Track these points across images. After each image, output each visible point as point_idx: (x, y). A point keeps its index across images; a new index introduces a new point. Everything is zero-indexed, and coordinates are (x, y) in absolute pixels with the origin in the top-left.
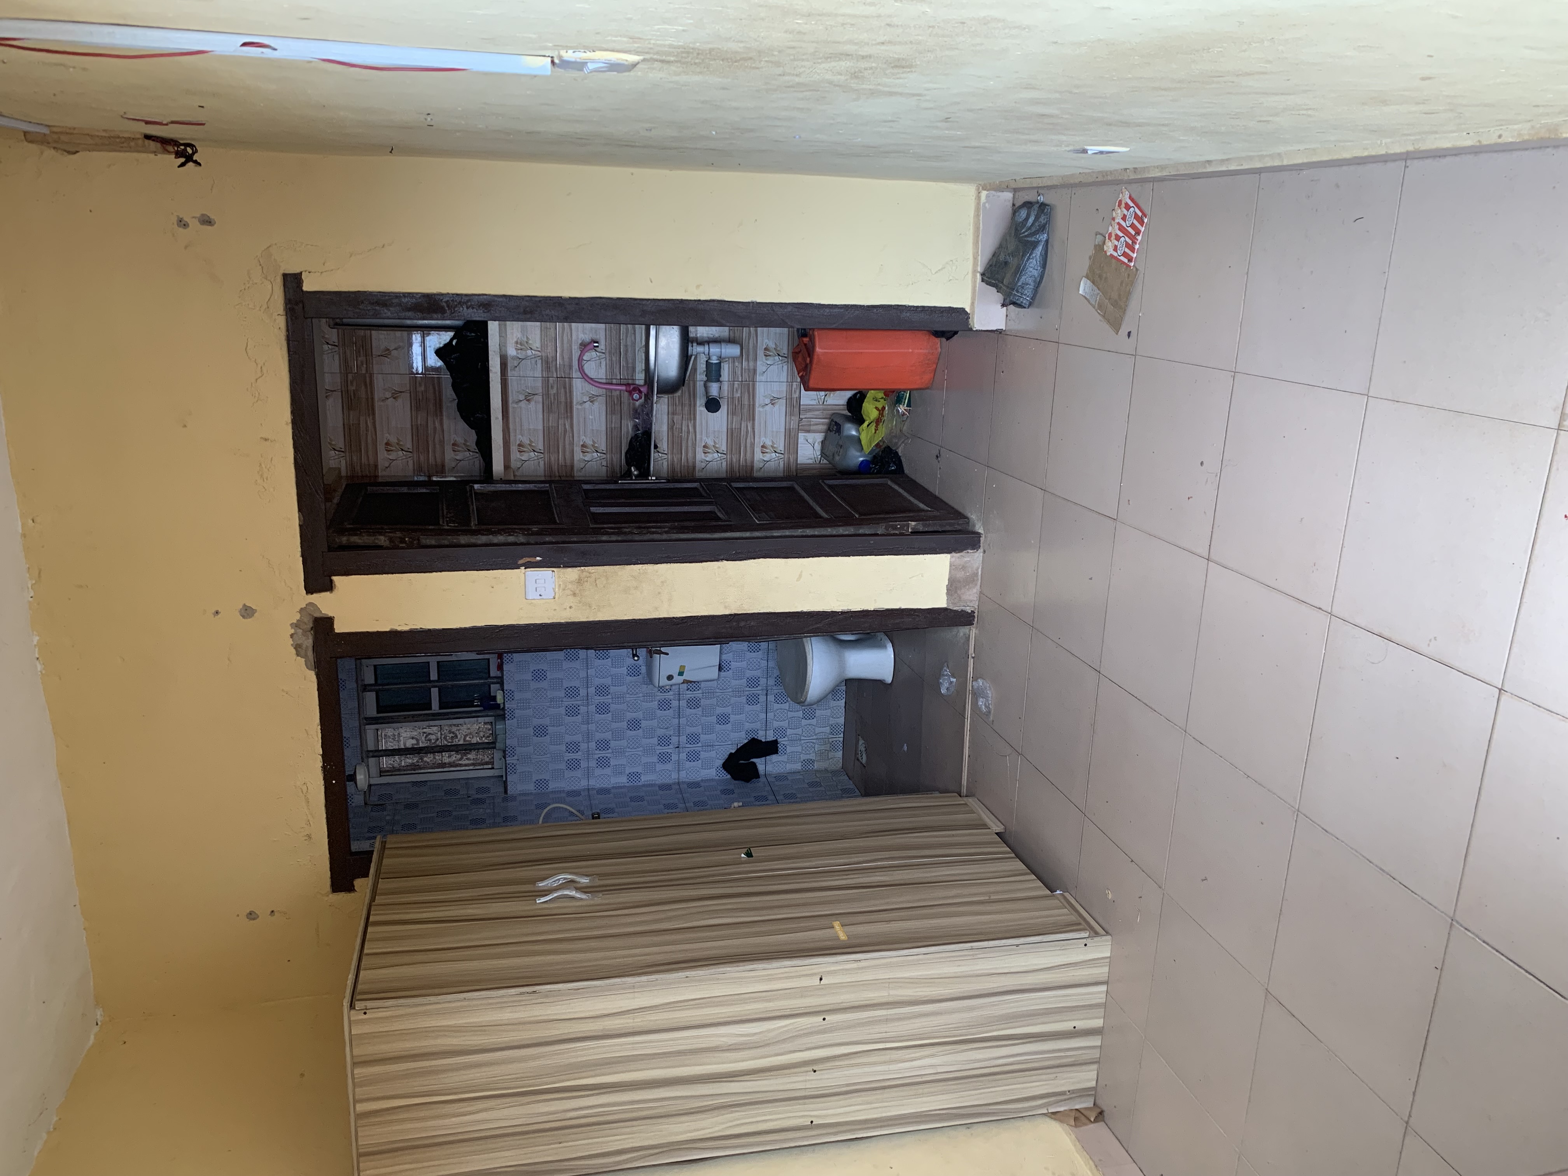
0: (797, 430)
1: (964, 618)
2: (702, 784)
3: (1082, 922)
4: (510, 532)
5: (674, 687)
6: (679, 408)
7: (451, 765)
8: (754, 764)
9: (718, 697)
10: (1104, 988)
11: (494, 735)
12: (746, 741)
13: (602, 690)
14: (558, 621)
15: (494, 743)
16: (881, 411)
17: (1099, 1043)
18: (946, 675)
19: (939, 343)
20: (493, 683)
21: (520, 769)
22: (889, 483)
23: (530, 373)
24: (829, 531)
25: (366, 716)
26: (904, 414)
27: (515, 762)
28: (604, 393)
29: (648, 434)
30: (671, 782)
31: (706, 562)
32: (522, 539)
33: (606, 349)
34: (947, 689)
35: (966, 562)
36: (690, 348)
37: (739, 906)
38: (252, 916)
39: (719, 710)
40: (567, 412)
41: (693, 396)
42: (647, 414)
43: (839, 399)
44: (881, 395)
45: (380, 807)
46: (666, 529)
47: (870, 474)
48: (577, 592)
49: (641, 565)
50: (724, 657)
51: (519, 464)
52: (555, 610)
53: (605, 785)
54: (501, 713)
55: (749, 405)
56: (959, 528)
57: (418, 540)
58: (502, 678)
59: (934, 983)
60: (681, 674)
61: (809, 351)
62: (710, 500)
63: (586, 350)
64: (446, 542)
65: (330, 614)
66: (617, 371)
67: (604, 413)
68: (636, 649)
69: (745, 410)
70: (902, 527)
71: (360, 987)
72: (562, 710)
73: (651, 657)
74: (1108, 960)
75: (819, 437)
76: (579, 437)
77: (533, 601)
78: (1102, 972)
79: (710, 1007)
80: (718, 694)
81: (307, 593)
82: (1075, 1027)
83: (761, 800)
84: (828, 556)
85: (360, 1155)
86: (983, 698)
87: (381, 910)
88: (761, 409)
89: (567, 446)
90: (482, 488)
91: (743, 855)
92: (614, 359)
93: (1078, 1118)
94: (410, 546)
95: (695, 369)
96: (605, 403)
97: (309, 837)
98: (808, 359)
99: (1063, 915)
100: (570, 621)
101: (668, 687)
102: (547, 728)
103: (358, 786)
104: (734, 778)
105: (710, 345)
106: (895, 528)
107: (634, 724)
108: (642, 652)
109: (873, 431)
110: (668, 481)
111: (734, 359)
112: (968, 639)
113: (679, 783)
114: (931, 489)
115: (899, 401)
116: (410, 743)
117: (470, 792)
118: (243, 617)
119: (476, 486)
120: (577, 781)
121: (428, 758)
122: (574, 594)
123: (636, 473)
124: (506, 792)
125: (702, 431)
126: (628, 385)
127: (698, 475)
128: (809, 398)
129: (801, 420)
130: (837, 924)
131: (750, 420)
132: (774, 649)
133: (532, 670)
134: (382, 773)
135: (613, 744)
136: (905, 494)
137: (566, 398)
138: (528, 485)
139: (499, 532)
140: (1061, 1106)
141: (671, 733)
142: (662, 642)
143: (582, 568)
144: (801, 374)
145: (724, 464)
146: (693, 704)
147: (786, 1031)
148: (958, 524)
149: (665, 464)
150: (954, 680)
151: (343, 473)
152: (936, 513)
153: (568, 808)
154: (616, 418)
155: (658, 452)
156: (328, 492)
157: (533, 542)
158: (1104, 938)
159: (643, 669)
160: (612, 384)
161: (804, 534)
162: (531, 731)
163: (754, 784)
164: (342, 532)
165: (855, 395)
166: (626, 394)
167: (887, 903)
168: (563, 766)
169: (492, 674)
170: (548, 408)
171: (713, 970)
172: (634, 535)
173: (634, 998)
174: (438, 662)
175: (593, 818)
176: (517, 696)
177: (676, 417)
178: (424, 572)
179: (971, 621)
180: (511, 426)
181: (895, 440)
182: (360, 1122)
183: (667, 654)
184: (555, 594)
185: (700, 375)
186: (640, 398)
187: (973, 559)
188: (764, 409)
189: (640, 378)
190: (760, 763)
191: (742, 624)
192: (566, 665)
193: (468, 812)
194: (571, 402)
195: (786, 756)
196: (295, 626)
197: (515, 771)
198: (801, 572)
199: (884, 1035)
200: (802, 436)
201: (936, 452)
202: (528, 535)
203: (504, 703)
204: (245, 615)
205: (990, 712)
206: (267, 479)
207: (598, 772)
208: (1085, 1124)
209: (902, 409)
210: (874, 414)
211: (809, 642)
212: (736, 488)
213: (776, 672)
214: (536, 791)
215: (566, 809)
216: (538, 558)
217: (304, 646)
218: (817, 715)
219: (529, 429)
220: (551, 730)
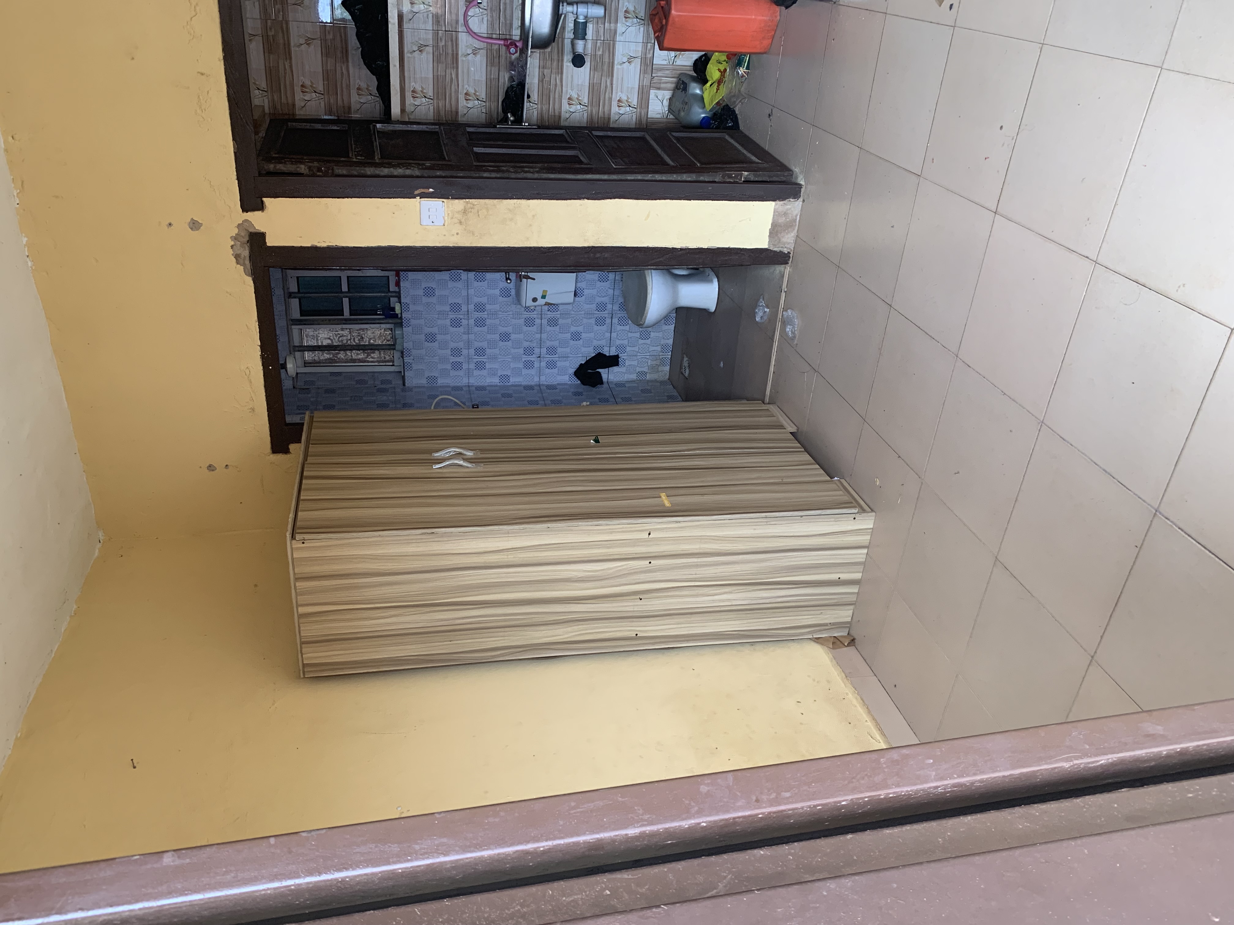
0: (649, 87)
1: (780, 258)
2: (558, 387)
3: (854, 502)
4: (407, 166)
5: (537, 308)
6: (549, 63)
7: (360, 361)
8: (599, 373)
9: (573, 317)
10: (865, 551)
11: (394, 338)
12: (594, 355)
13: (480, 307)
14: (447, 245)
15: (394, 345)
16: (723, 73)
17: (856, 591)
18: (762, 306)
19: (779, 12)
20: (392, 297)
21: (415, 367)
22: (727, 137)
23: (422, 26)
24: (674, 177)
25: (292, 318)
26: (743, 76)
27: (411, 361)
28: (486, 46)
29: (522, 85)
30: (534, 384)
31: (570, 199)
32: (417, 172)
33: (488, 6)
34: (761, 317)
35: (787, 210)
36: (561, 7)
37: (589, 478)
38: (212, 468)
39: (573, 329)
40: (453, 62)
41: (561, 52)
42: (522, 67)
43: (687, 60)
44: (724, 57)
45: (305, 390)
46: (537, 169)
47: (709, 128)
48: (463, 220)
49: (516, 200)
50: (579, 285)
51: (412, 109)
52: (445, 235)
53: (480, 383)
54: (399, 321)
55: (609, 63)
56: (784, 179)
57: (333, 169)
58: (399, 293)
59: (735, 540)
60: (544, 297)
61: (666, 13)
62: (574, 145)
63: (472, 5)
64: (355, 173)
65: (263, 230)
66: (496, 26)
67: (485, 65)
68: (509, 273)
69: (605, 67)
70: (736, 177)
71: (298, 524)
72: (448, 322)
73: (521, 281)
74: (871, 530)
75: (668, 94)
76: (463, 86)
77: (427, 227)
78: (865, 539)
79: (566, 550)
80: (572, 315)
81: (243, 211)
82: (839, 578)
83: (605, 401)
84: (672, 199)
85: (302, 643)
86: (790, 325)
87: (313, 468)
88: (619, 67)
89: (453, 94)
90: (383, 128)
91: (592, 441)
92: (494, 15)
93: (835, 643)
94: (326, 175)
95: (563, 28)
96: (486, 55)
97: (253, 410)
98: (664, 21)
99: (840, 496)
100: (457, 245)
101: (532, 308)
102: (435, 336)
103: (289, 373)
104: (583, 383)
105: (579, 5)
106: (730, 176)
107: (505, 337)
108: (513, 276)
109: (715, 91)
110: (539, 127)
111: (598, 18)
112: (782, 276)
113: (539, 385)
114: (762, 144)
115: (739, 64)
116: (326, 342)
117: (376, 383)
118: (192, 229)
119: (378, 126)
120: (460, 379)
121: (342, 355)
122: (461, 223)
123: (512, 119)
124: (404, 384)
125: (567, 85)
126: (505, 40)
127: (563, 123)
128: (661, 57)
129: (652, 78)
130: (663, 495)
131: (609, 76)
132: (620, 279)
133: (423, 287)
134: (306, 364)
135: (488, 351)
136: (740, 147)
137: (453, 51)
138: (421, 126)
139: (399, 166)
140: (822, 634)
141: (535, 345)
142: (532, 268)
143: (467, 200)
144: (657, 35)
145: (585, 115)
146: (553, 322)
147: (620, 570)
148: (784, 176)
149: (535, 113)
150: (768, 310)
151: (267, 110)
152: (765, 165)
153: (454, 399)
154: (495, 70)
155: (530, 102)
156: (256, 125)
157: (426, 176)
158: (870, 514)
159: (513, 292)
160: (492, 38)
161: (654, 179)
162: (423, 337)
163: (599, 388)
164: (269, 160)
165: (701, 57)
166: (504, 48)
167: (702, 482)
168: (449, 367)
169: (391, 290)
170: (437, 59)
171: (569, 524)
172: (510, 173)
173: (508, 541)
174: (348, 277)
175: (473, 407)
176: (412, 307)
177: (546, 71)
178: (338, 198)
179: (787, 260)
180: (406, 74)
181: (733, 99)
182: (301, 620)
183: (534, 279)
184: (445, 221)
185: (568, 32)
186: (516, 52)
187: (794, 207)
188: (622, 66)
189: (516, 34)
190: (604, 372)
191: (598, 255)
192: (451, 284)
193: (375, 398)
194: (457, 54)
195: (625, 368)
196: (235, 238)
197: (411, 368)
198: (649, 213)
199: (694, 576)
200: (653, 92)
201: (768, 112)
202: (422, 169)
203: (401, 313)
204: (194, 228)
205: (795, 337)
206: (205, 110)
207: (476, 373)
208: (840, 648)
209: (741, 71)
210: (716, 75)
211: (650, 274)
212: (596, 136)
213: (621, 300)
214: (428, 385)
215: (452, 400)
216: (431, 190)
217: (242, 256)
218: (651, 336)
219: (421, 78)
220: (439, 337)
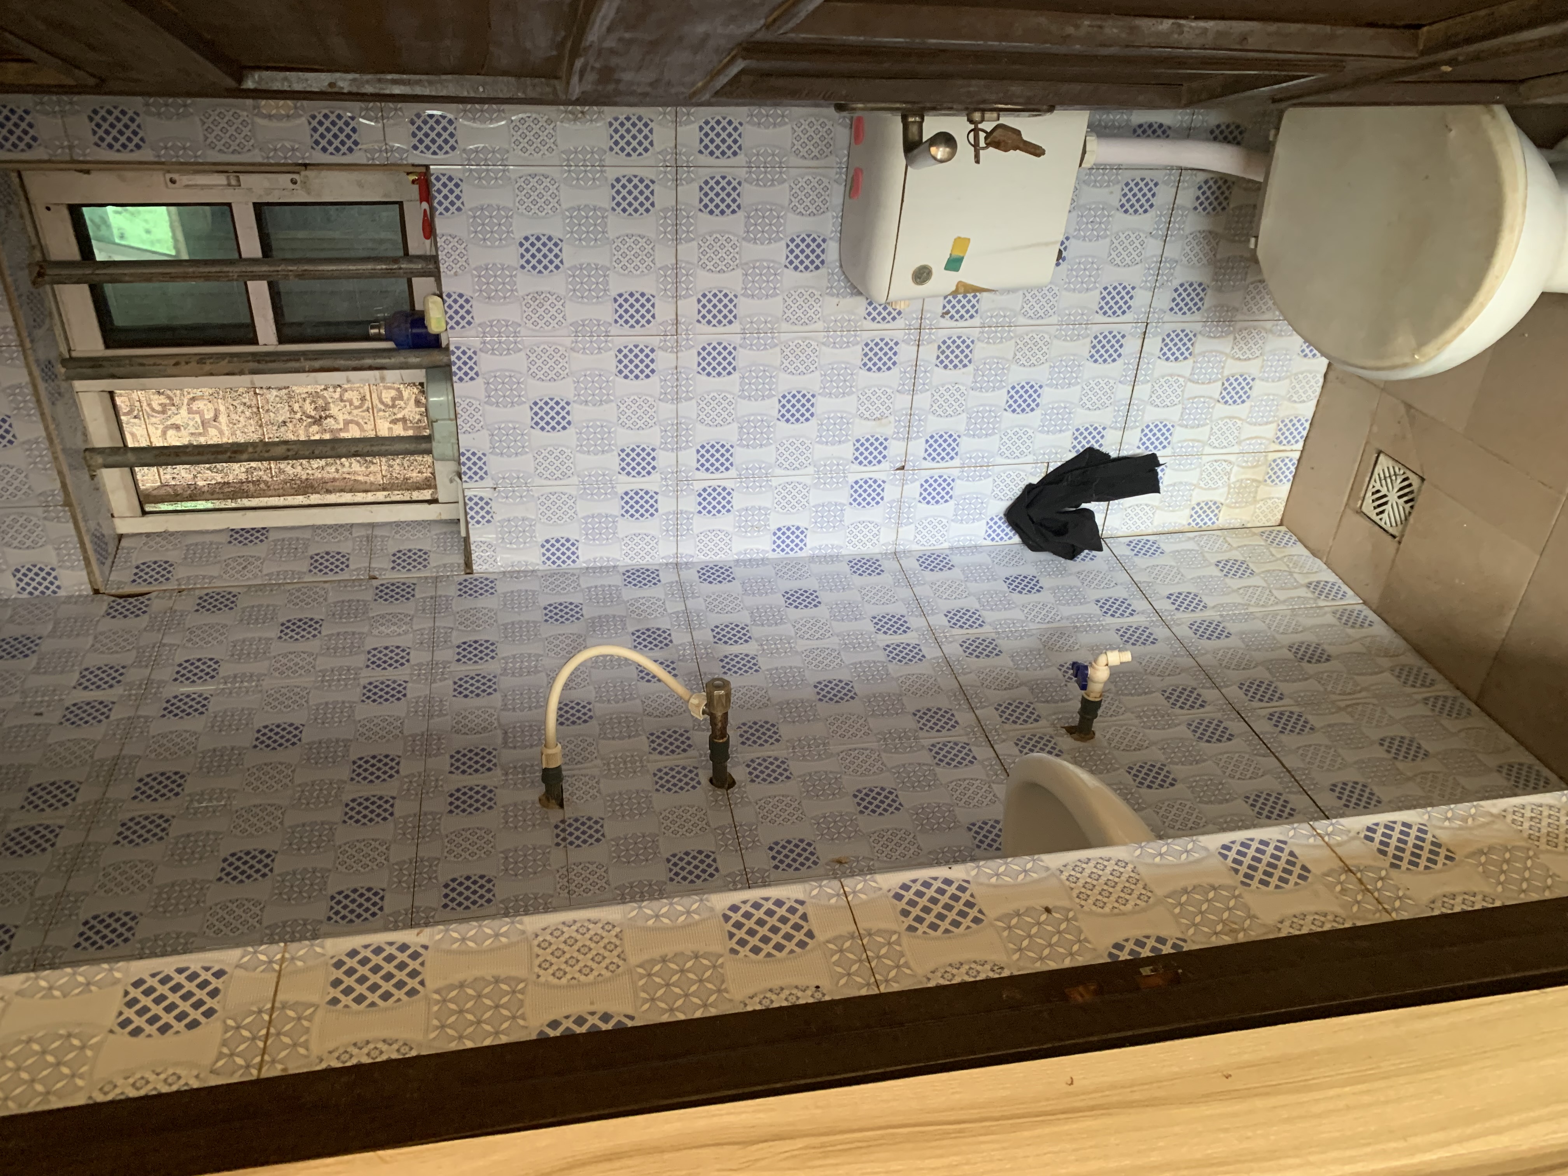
2: (956, 559)
5: (923, 302)
8: (1090, 514)
11: (428, 419)
12: (1073, 455)
13: (717, 308)
15: (431, 439)
20: (417, 274)
21: (500, 510)
25: (74, 355)
27: (486, 494)
30: (876, 550)
39: (1018, 375)
54: (442, 359)
58: (435, 257)
60: (954, 264)
72: (609, 361)
80: (1020, 330)
102: (568, 408)
104: (1035, 545)
107: (797, 407)
113: (897, 556)
117: (376, 564)
120: (648, 544)
124: (468, 565)
133: (519, 236)
134: (145, 505)
135: (740, 455)
141: (889, 431)
146: (957, 354)
162: (524, 413)
168: (614, 507)
169: (412, 250)
176: (480, 312)
190: (1103, 512)
192: (617, 226)
197: (488, 517)
203: (447, 331)
207: (701, 524)
214: (546, 567)
218: (1254, 394)
220: (578, 412)
